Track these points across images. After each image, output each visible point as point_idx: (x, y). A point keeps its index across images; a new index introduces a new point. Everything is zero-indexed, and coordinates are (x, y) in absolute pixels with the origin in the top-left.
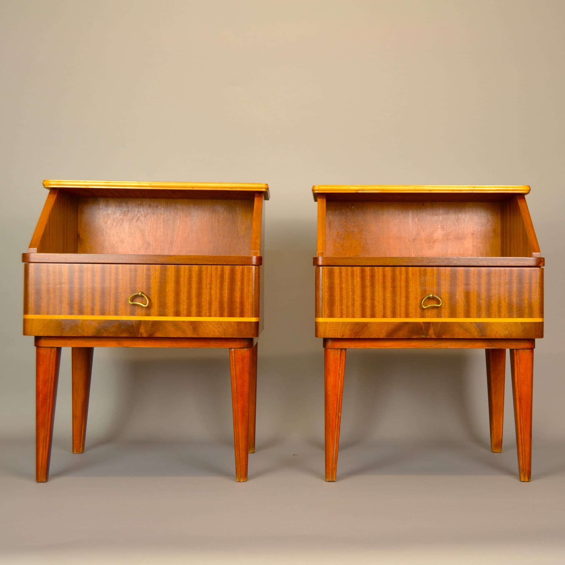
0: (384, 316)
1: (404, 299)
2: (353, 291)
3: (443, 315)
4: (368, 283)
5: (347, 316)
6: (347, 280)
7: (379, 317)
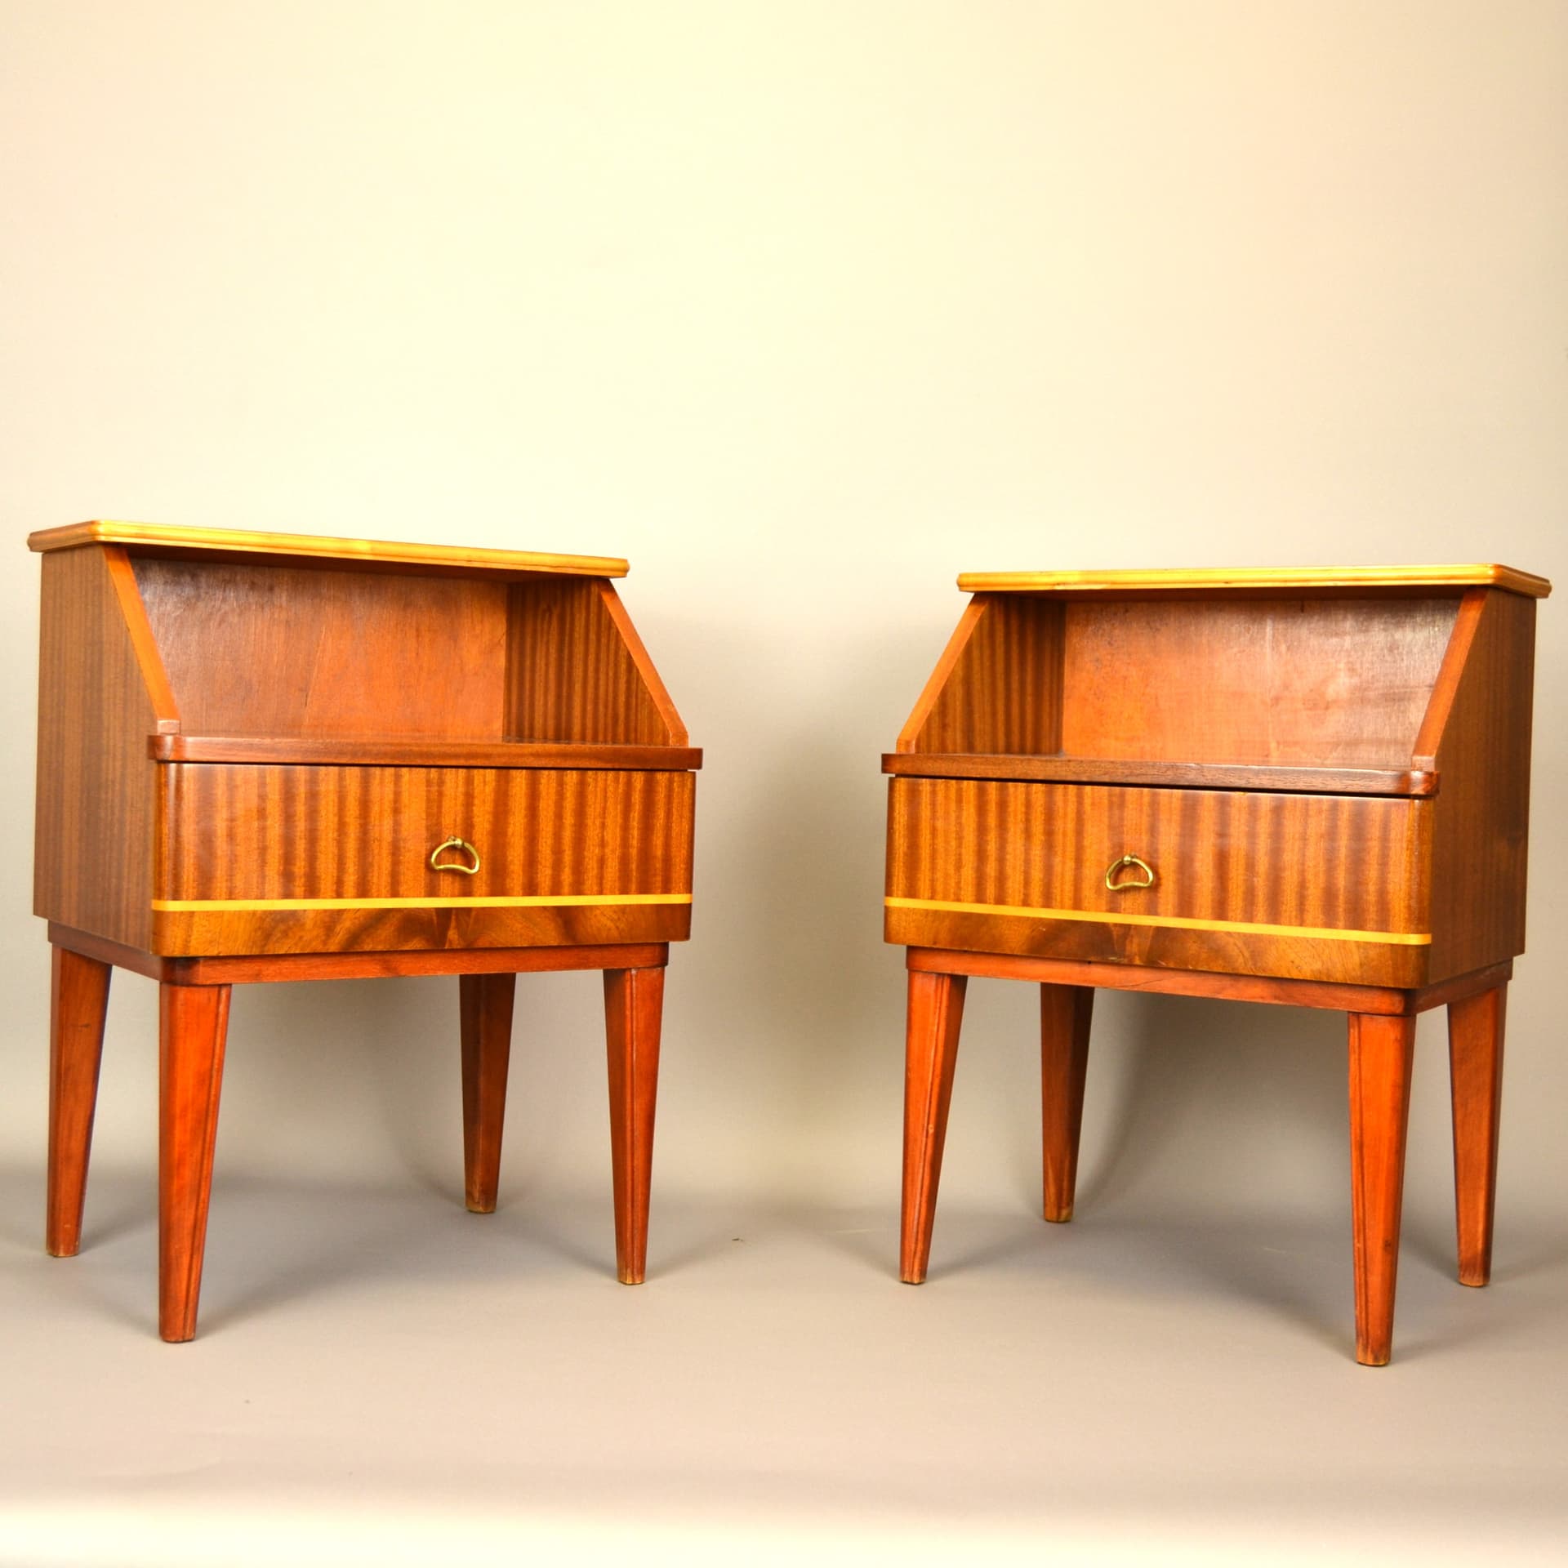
0: (1026, 903)
1: (1071, 864)
2: (960, 838)
3: (1161, 909)
4: (992, 820)
5: (945, 898)
6: (947, 813)
7: (1013, 904)
